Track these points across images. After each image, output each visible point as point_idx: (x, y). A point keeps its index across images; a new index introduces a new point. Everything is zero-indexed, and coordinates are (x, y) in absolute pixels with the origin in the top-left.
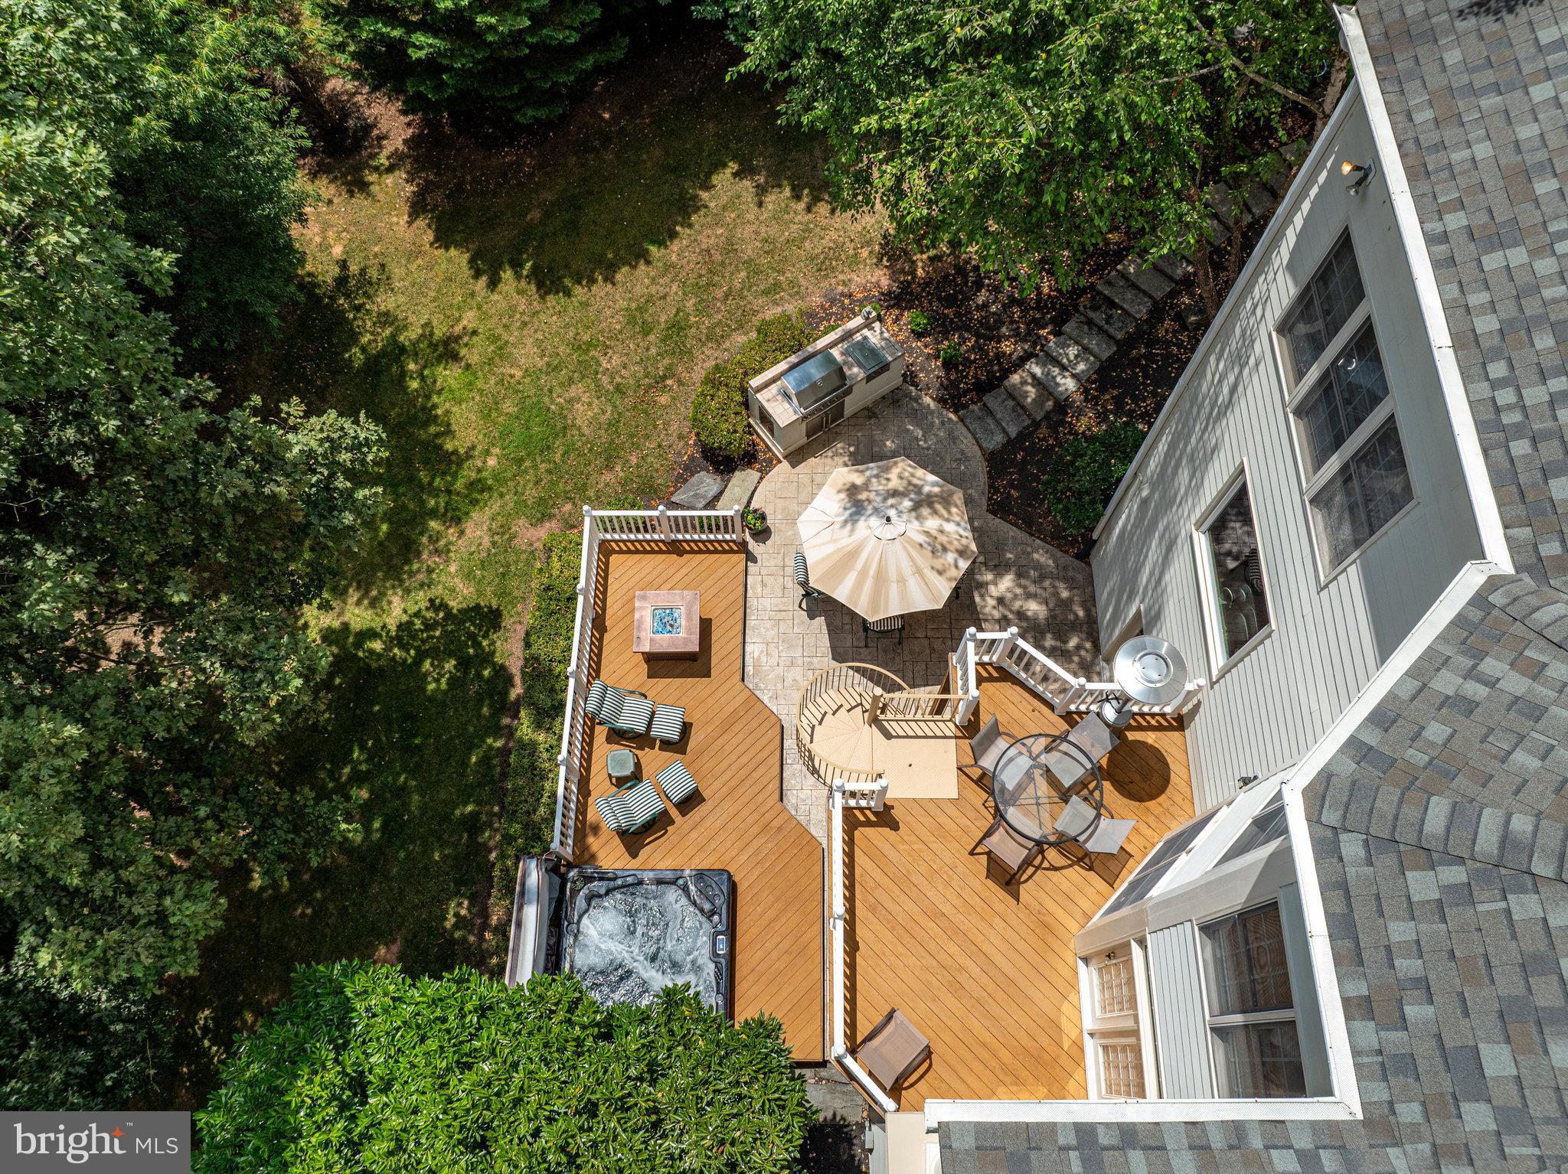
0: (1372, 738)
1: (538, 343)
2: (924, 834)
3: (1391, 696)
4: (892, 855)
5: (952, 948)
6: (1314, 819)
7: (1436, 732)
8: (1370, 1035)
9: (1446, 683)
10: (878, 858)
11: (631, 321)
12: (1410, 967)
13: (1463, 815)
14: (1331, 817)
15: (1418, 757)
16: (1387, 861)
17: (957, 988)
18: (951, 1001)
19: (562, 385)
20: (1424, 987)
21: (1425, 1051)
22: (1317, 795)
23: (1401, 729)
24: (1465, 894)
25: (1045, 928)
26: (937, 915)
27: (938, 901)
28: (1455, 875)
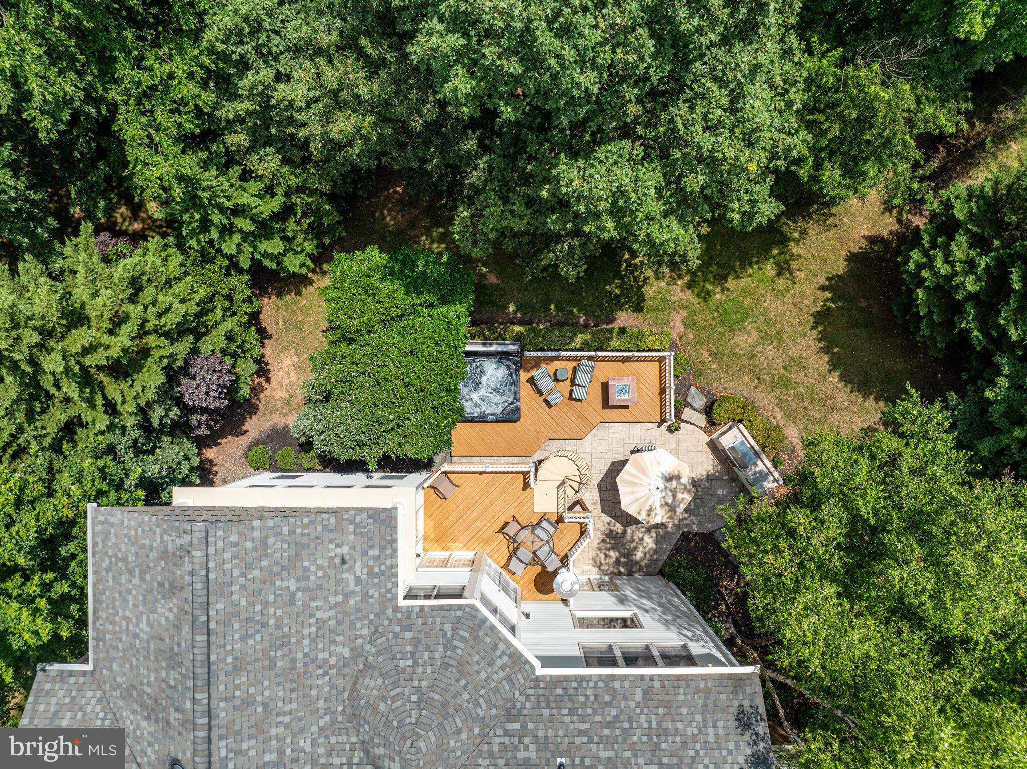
0: (487, 624)
1: (783, 313)
2: (521, 499)
3: (499, 632)
4: (513, 487)
5: (480, 507)
6: (467, 605)
7: (488, 640)
8: (416, 610)
9: (502, 646)
10: (511, 482)
11: (792, 360)
12: (430, 621)
13: (463, 639)
14: (467, 609)
15: (481, 633)
16: (455, 620)
17: (467, 508)
18: (463, 506)
19: (758, 328)
20: (425, 623)
21: (411, 621)
22: (472, 606)
23: (489, 632)
24: (445, 635)
25: (487, 542)
26: (492, 502)
27: (496, 503)
28: (449, 635)
